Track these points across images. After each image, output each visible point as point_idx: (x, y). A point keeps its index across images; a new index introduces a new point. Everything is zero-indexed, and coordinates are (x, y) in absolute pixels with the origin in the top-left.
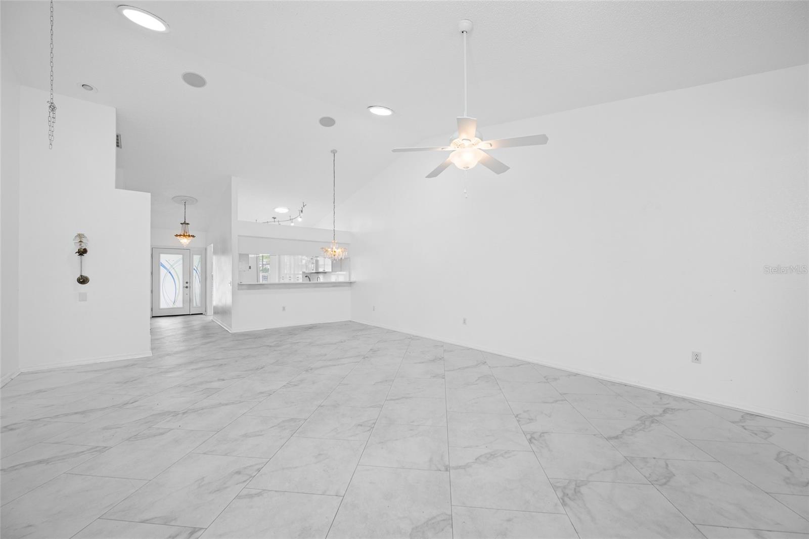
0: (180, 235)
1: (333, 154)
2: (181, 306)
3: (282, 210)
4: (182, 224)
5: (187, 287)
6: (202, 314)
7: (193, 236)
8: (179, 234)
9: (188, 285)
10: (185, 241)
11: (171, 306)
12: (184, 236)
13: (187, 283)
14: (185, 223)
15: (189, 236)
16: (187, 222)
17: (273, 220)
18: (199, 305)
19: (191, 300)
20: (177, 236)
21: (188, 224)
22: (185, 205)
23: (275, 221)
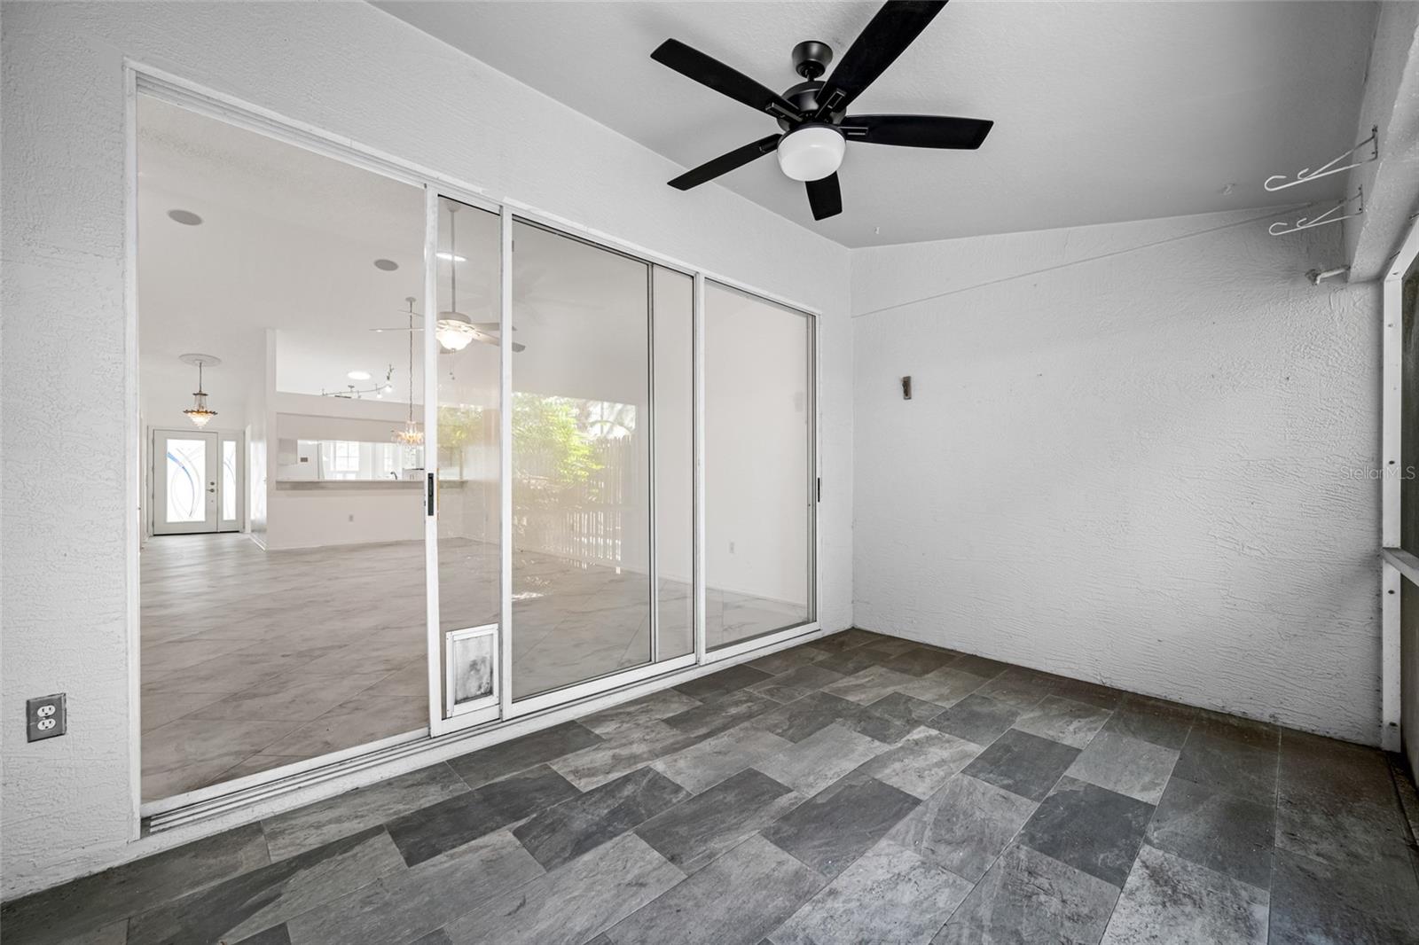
0: (192, 411)
1: (409, 304)
2: (203, 519)
3: (359, 376)
4: (195, 394)
5: (212, 491)
6: (237, 532)
7: (214, 413)
8: (190, 410)
9: (214, 487)
10: (200, 420)
11: (186, 518)
12: (198, 412)
13: (213, 484)
14: (201, 394)
15: (206, 412)
16: (203, 392)
17: (349, 389)
18: (233, 517)
19: (220, 510)
20: (187, 412)
21: (205, 395)
22: (200, 367)
23: (352, 392)
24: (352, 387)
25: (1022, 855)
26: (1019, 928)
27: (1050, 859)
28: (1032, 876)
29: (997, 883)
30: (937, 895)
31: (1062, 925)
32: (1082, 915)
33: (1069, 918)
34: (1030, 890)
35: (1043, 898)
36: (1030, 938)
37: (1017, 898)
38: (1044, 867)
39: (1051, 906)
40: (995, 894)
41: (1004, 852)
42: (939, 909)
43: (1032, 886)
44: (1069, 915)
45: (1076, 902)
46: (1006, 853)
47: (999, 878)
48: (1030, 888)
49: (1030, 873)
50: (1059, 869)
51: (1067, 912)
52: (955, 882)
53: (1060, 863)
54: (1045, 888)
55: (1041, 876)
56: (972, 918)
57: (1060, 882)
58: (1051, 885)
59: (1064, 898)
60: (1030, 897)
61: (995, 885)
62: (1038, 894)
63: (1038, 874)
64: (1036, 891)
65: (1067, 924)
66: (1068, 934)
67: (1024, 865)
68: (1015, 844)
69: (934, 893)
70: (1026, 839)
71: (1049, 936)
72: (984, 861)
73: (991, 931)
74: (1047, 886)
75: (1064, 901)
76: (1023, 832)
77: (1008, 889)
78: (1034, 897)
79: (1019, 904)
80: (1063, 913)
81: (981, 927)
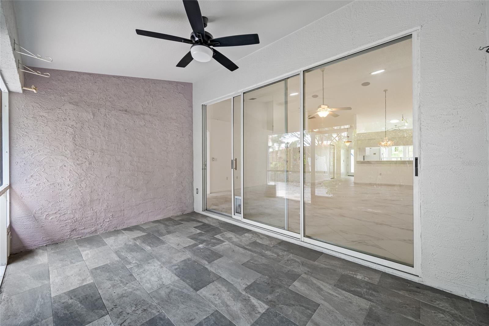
1: (385, 92)
10: (348, 144)
14: (348, 137)
23: (396, 127)
24: (396, 126)
25: (154, 311)
26: (128, 298)
27: (148, 320)
28: (143, 310)
29: (146, 299)
30: (150, 284)
31: (121, 309)
32: (121, 316)
33: (122, 312)
34: (138, 306)
35: (133, 308)
36: (123, 299)
37: (138, 302)
38: (145, 316)
39: (129, 309)
40: (142, 297)
41: (158, 306)
42: (145, 284)
43: (139, 308)
44: (123, 312)
45: (126, 317)
46: (157, 306)
47: (148, 300)
48: (139, 307)
49: (145, 310)
50: (141, 320)
51: (125, 312)
52: (152, 289)
53: (144, 322)
54: (136, 311)
55: (142, 313)
56: (138, 289)
57: (136, 317)
58: (136, 313)
59: (129, 315)
60: (136, 305)
61: (146, 298)
62: (136, 308)
63: (143, 312)
64: (137, 308)
65: (121, 310)
66: (118, 308)
67: (149, 310)
68: (161, 311)
69: (151, 284)
70: (162, 317)
71: (121, 304)
72: (157, 299)
73: (131, 292)
74: (137, 312)
75: (128, 314)
76: (166, 317)
77: (142, 301)
78: (135, 306)
79: (135, 301)
80: (125, 311)
81: (134, 290)
